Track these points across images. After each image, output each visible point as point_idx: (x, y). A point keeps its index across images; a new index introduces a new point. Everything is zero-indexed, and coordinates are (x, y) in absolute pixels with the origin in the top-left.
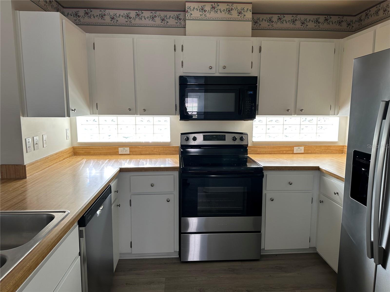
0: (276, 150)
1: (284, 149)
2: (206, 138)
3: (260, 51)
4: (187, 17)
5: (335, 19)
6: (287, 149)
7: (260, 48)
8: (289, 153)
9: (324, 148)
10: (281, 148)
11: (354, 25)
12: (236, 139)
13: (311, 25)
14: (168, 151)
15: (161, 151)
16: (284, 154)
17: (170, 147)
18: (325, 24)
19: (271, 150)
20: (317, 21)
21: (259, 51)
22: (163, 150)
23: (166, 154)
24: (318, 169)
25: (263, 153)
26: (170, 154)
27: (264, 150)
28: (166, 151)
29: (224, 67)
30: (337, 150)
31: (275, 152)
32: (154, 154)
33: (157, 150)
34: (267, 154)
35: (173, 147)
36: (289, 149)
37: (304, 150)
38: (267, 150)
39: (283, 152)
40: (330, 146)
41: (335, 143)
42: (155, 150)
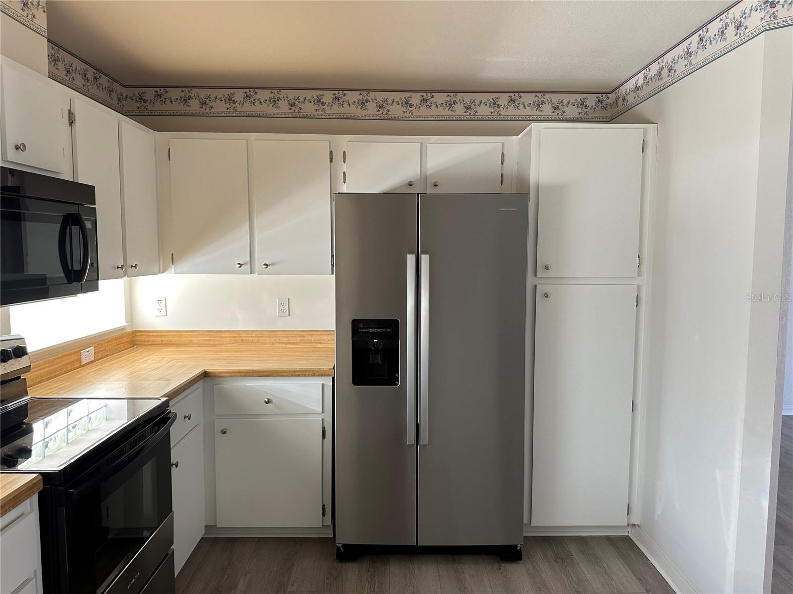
0: (57, 366)
3: (71, 123)
6: (71, 360)
7: (71, 114)
8: (76, 366)
9: (115, 342)
10: (63, 359)
11: (125, 103)
21: (68, 122)
25: (38, 380)
27: (39, 372)
29: (22, 148)
30: (126, 342)
31: (56, 372)
36: (75, 358)
37: (94, 353)
38: (42, 371)
39: (67, 368)
40: (121, 337)
41: (123, 329)
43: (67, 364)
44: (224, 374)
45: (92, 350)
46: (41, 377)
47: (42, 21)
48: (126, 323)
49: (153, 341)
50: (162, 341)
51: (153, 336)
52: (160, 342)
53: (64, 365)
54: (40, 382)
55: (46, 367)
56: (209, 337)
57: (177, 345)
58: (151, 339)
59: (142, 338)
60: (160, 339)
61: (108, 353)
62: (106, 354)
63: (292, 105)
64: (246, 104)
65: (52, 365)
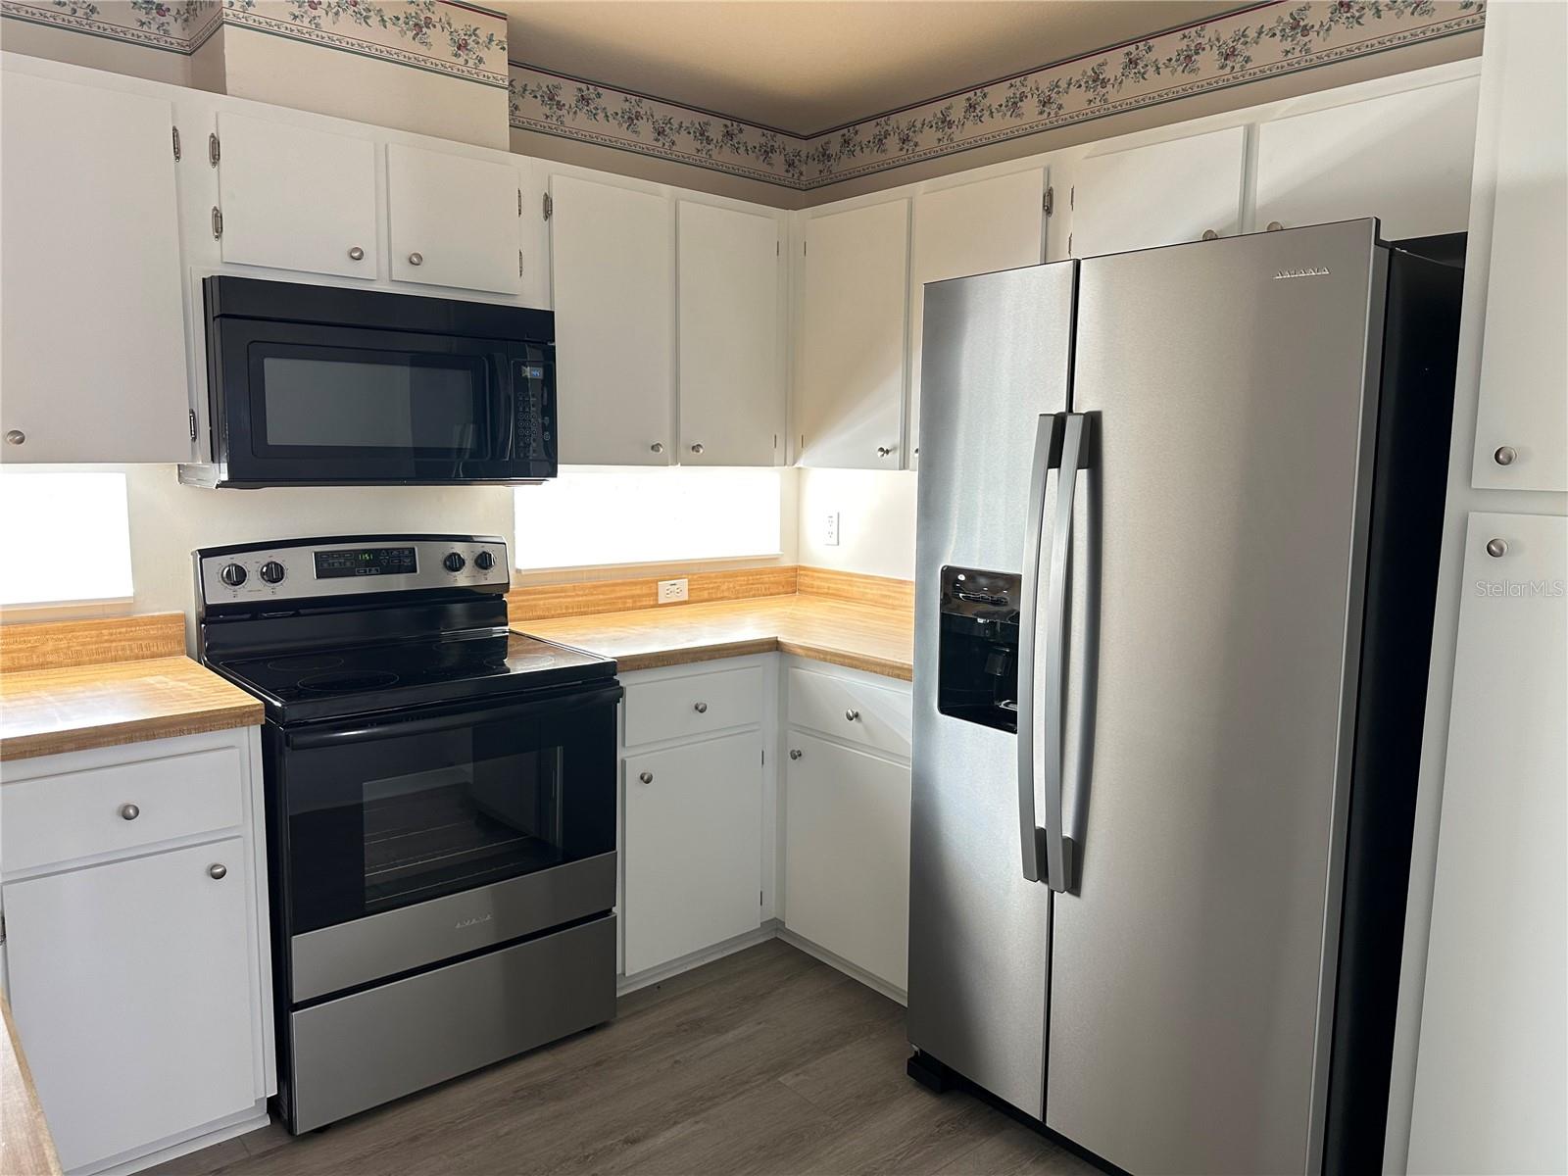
0: (601, 597)
1: (624, 593)
2: (325, 565)
3: (548, 213)
4: (229, 12)
5: (752, 136)
6: (638, 592)
7: (548, 202)
8: (644, 603)
9: (746, 578)
10: (617, 588)
11: (804, 168)
12: (462, 563)
13: (686, 144)
14: (123, 643)
15: (84, 644)
16: (628, 609)
17: (137, 623)
18: (726, 149)
19: (585, 598)
20: (702, 134)
21: (542, 215)
22: (96, 643)
23: (115, 660)
24: (774, 646)
25: (559, 612)
26: (137, 658)
27: (561, 600)
28: (112, 642)
29: (415, 260)
30: (778, 583)
31: (599, 605)
32: (44, 666)
33: (63, 644)
34: (571, 614)
35: (153, 621)
36: (644, 592)
37: (689, 590)
38: (569, 600)
39: (625, 603)
40: (760, 573)
41: (775, 559)
42: (51, 643)
43: (625, 597)
44: (799, 651)
45: (683, 584)
46: (566, 609)
47: (497, 63)
48: (781, 550)
49: (818, 588)
50: (829, 588)
51: (819, 578)
52: (826, 590)
53: (620, 598)
54: (564, 615)
55: (578, 595)
57: (848, 599)
58: (816, 583)
59: (807, 581)
60: (827, 585)
61: (726, 594)
62: (719, 596)
63: (1046, 103)
64: (969, 124)
65: (592, 594)
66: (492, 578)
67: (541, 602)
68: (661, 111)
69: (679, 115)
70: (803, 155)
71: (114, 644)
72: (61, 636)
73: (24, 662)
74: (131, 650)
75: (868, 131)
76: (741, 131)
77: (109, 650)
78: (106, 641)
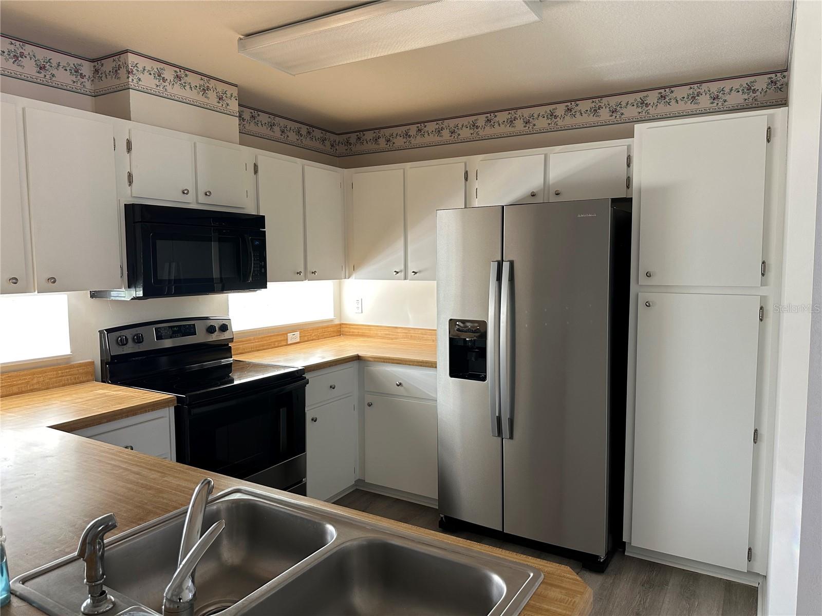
0: (265, 342)
1: (274, 340)
2: (160, 334)
3: (256, 172)
4: (132, 83)
5: (317, 133)
6: (280, 339)
7: (256, 166)
8: (282, 344)
9: (321, 330)
10: (272, 337)
11: (337, 147)
12: (215, 329)
13: (293, 137)
14: (68, 377)
15: (50, 379)
16: (276, 347)
18: (308, 139)
19: (259, 343)
20: (298, 133)
21: (254, 172)
22: (56, 378)
23: (64, 385)
24: (358, 358)
26: (73, 384)
28: (63, 376)
29: (208, 194)
30: (334, 331)
31: (264, 346)
32: (32, 391)
33: (41, 379)
34: (253, 351)
35: (81, 365)
36: (282, 339)
37: (300, 337)
38: (252, 344)
39: (275, 344)
40: (327, 327)
41: (332, 321)
42: (36, 379)
43: (275, 342)
44: (370, 359)
45: (297, 334)
46: (251, 348)
47: (234, 106)
48: (334, 317)
49: (353, 332)
50: (358, 332)
51: (353, 328)
52: (357, 334)
53: (272, 342)
54: (250, 352)
55: (256, 342)
56: (389, 332)
57: (368, 336)
58: (352, 330)
59: (346, 329)
60: (357, 331)
61: (314, 338)
62: (312, 338)
63: (453, 132)
64: (418, 137)
65: (262, 341)
66: (226, 336)
67: (241, 346)
68: (283, 122)
69: (290, 124)
70: (337, 141)
71: (63, 378)
72: (40, 375)
73: (23, 389)
74: (71, 380)
75: (370, 135)
76: (313, 131)
77: (61, 381)
78: (60, 377)
